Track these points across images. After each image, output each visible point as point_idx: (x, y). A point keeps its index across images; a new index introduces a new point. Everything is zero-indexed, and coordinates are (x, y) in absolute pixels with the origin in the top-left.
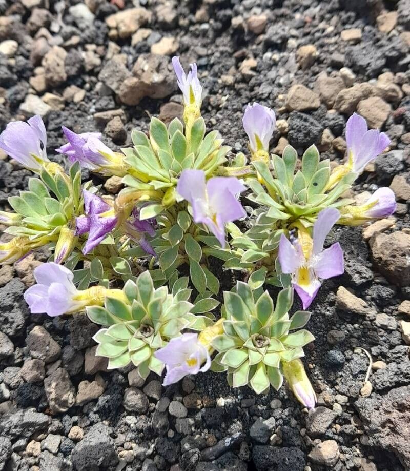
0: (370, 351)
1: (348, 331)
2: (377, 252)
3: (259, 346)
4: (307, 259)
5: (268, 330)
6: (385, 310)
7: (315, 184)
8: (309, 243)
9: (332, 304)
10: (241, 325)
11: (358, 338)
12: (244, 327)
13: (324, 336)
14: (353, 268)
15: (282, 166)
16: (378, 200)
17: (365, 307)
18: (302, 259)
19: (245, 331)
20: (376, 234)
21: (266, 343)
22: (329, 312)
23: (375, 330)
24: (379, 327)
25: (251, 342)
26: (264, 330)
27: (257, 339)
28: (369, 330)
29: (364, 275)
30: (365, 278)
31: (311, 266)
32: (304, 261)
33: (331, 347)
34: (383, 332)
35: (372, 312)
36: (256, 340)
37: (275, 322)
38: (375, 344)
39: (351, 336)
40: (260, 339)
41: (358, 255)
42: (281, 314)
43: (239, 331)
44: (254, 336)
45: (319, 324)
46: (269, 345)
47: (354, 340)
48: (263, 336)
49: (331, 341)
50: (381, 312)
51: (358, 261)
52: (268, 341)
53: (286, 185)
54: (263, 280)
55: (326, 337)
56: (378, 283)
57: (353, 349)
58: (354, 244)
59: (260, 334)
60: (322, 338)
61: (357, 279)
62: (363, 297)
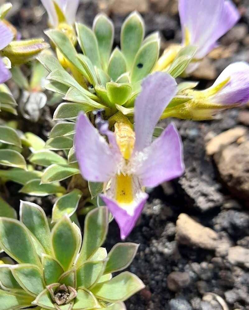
0: (224, 297)
1: (194, 272)
2: (225, 168)
3: (59, 302)
4: (127, 162)
5: (73, 276)
6: (239, 242)
7: (140, 66)
8: (130, 137)
9: (171, 238)
10: (26, 270)
11: (208, 281)
12: (32, 274)
13: (162, 281)
14: (196, 189)
15: (92, 40)
16: (229, 79)
17: (214, 239)
18: (118, 160)
19: (34, 280)
20: (222, 147)
21: (71, 296)
22: (168, 249)
23: (228, 269)
24: (233, 265)
25: (46, 297)
26: (67, 277)
27: (58, 291)
28: (221, 269)
29: (211, 198)
30: (212, 201)
31: (133, 170)
32: (122, 163)
33: (173, 294)
34: (239, 271)
35: (223, 246)
36: (55, 294)
37: (82, 263)
38: (229, 287)
39: (198, 279)
40: (62, 291)
41: (201, 174)
42: (91, 251)
43: (22, 280)
44: (51, 287)
45: (155, 266)
46: (75, 300)
47: (202, 284)
48: (67, 286)
49: (172, 287)
50: (235, 244)
51: (203, 180)
52: (74, 293)
53: (98, 67)
54: (74, 207)
55: (166, 282)
56: (228, 209)
57: (201, 296)
58: (196, 159)
59: (62, 284)
60: (160, 284)
61: (203, 204)
62: (211, 226)
